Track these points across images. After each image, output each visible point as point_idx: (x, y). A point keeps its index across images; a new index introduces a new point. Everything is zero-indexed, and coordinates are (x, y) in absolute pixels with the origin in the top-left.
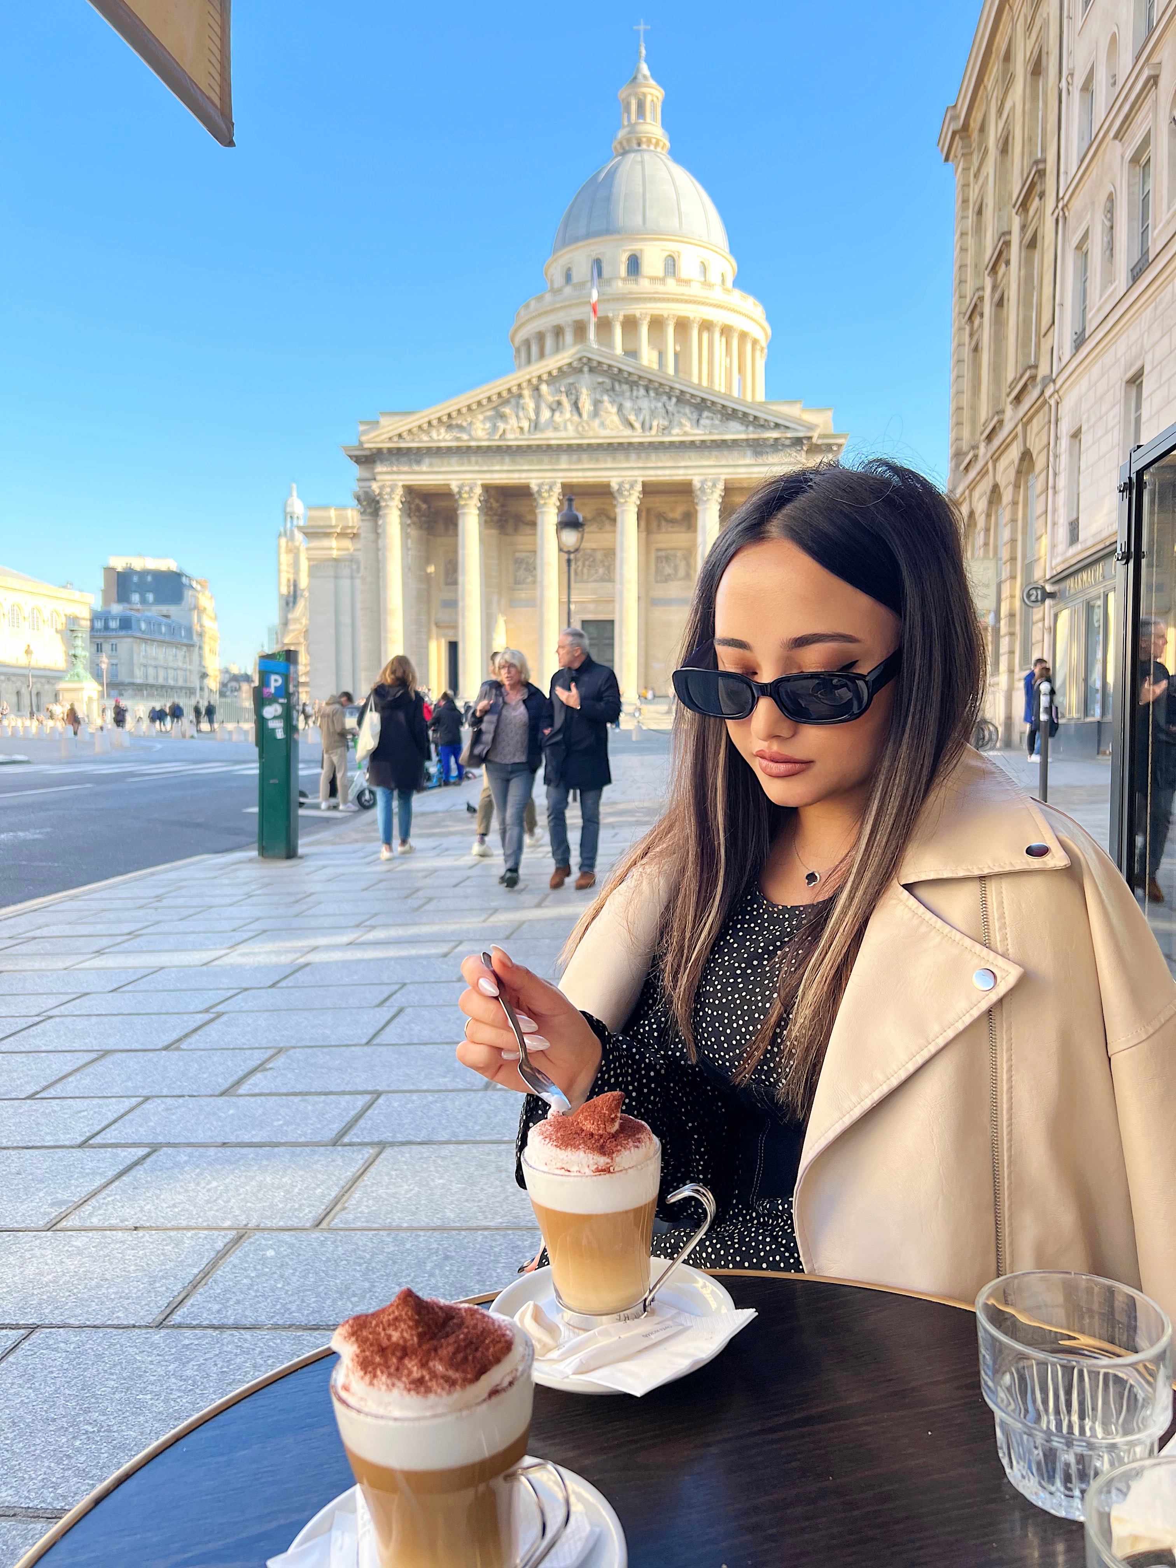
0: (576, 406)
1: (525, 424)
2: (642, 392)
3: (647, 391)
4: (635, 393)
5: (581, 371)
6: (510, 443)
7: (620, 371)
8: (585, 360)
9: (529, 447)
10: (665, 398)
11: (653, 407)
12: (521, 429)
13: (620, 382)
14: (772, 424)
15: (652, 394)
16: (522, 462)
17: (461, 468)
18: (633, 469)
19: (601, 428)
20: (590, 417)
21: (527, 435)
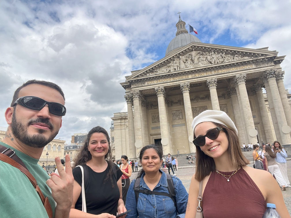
0: (192, 60)
1: (176, 68)
2: (213, 53)
3: (215, 53)
4: (210, 54)
5: (192, 51)
6: (172, 73)
7: (205, 48)
8: (193, 47)
9: (178, 73)
10: (221, 53)
11: (217, 57)
12: (175, 69)
13: (205, 52)
14: (260, 55)
15: (216, 53)
16: (176, 79)
17: (157, 83)
18: (214, 75)
19: (201, 64)
20: (197, 62)
21: (177, 70)
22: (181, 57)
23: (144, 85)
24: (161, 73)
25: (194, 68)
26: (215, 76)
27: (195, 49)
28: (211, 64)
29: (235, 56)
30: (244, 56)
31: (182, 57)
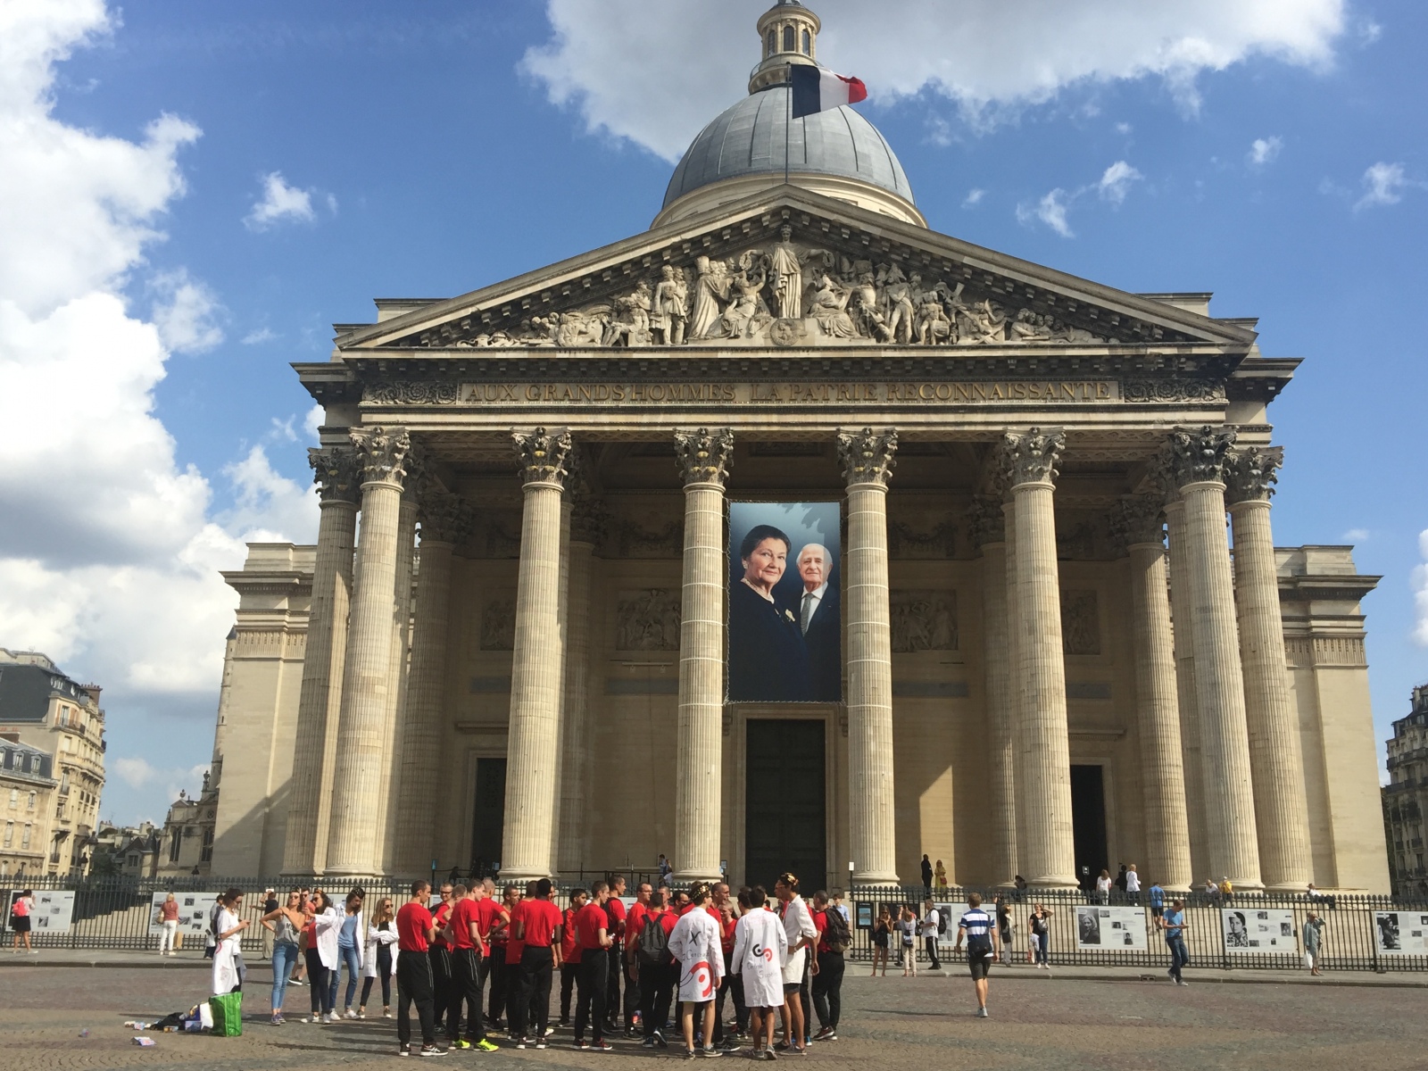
8: (785, 215)
9: (675, 363)
13: (851, 258)
16: (657, 395)
17: (535, 404)
18: (881, 410)
19: (818, 332)
20: (798, 315)
21: (668, 343)
22: (704, 262)
23: (445, 403)
24: (569, 344)
25: (770, 344)
26: (887, 418)
27: (794, 228)
28: (873, 342)
29: (1021, 316)
30: (1068, 321)
31: (715, 265)
